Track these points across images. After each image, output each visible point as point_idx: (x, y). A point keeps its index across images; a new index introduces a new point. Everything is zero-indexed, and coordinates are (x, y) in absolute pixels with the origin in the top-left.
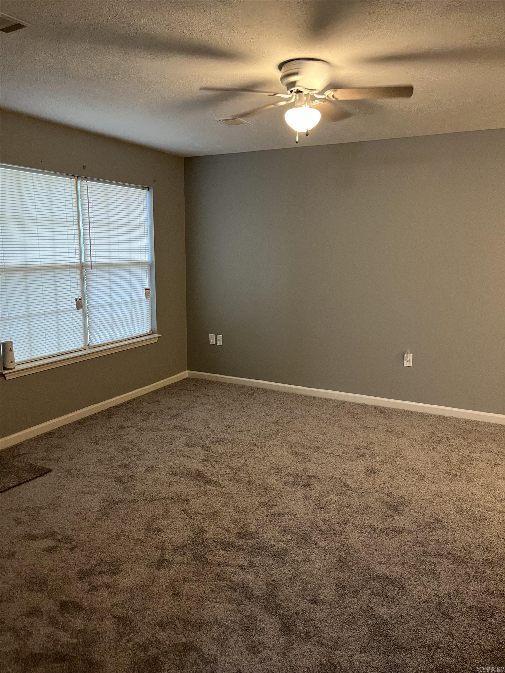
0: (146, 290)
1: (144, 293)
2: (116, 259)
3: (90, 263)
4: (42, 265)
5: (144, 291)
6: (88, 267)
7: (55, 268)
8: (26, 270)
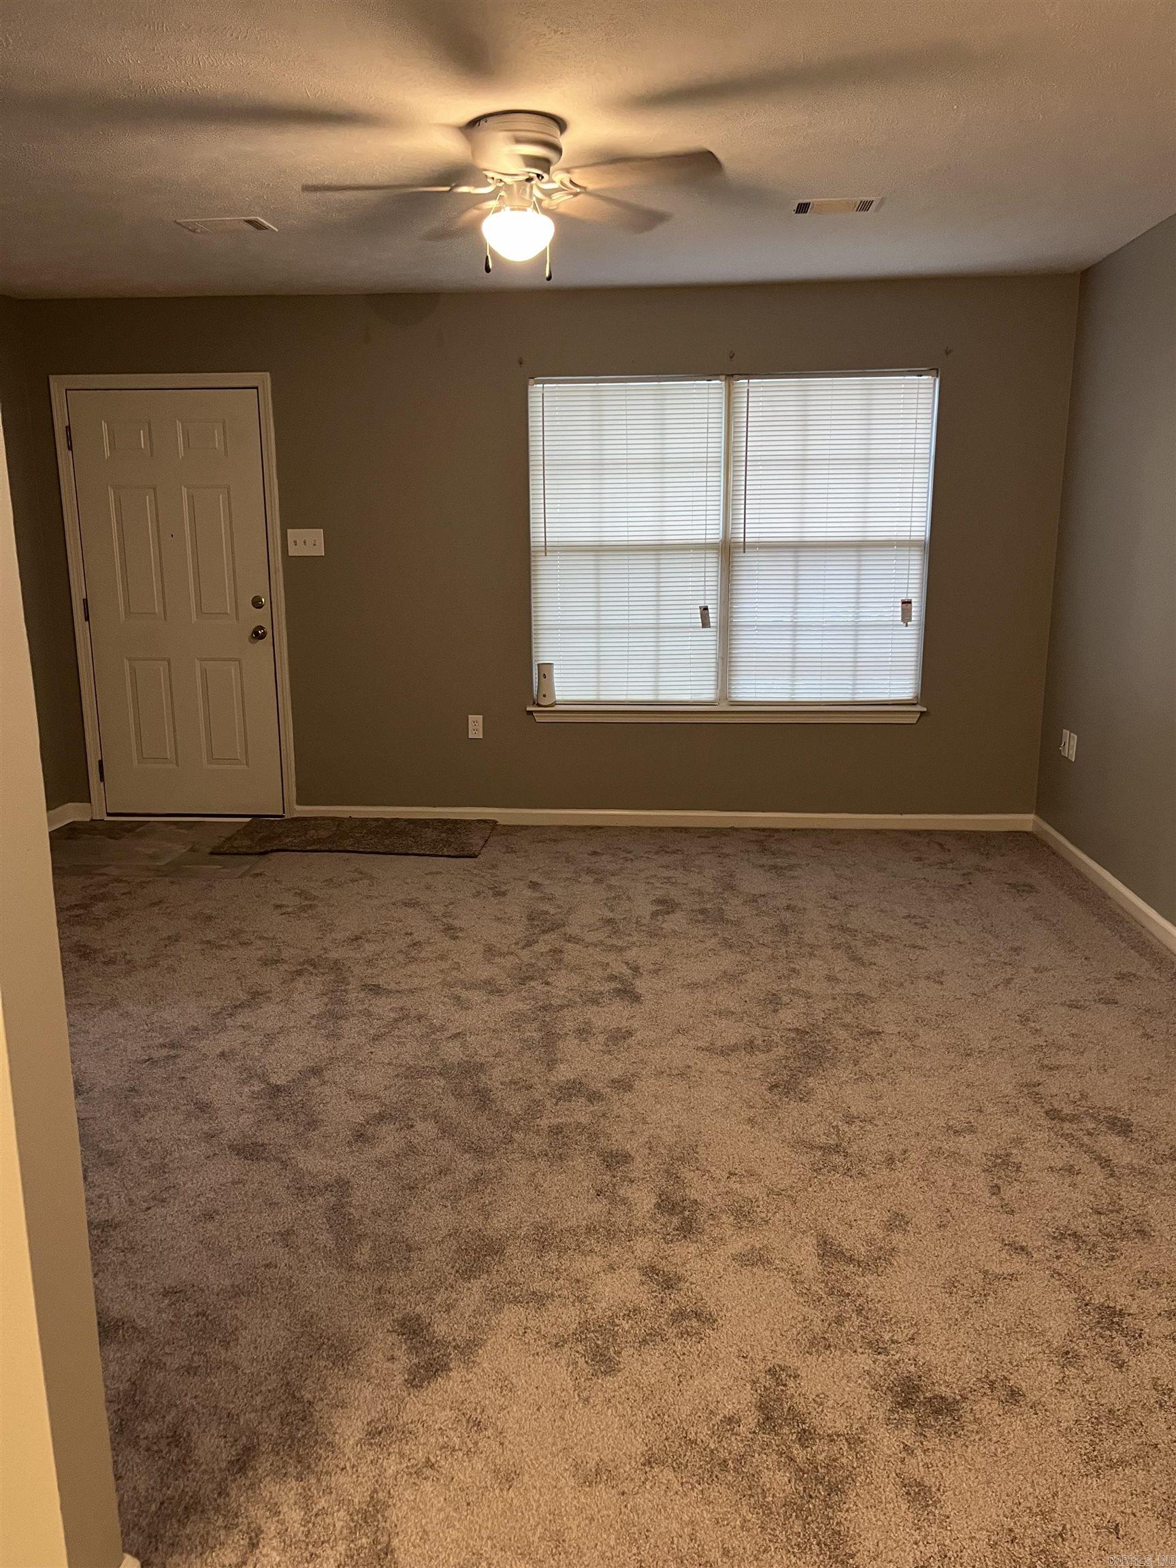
0: (904, 602)
1: (900, 609)
2: (817, 531)
3: (742, 540)
4: (630, 543)
5: (900, 604)
6: (739, 547)
7: (659, 549)
8: (599, 550)
